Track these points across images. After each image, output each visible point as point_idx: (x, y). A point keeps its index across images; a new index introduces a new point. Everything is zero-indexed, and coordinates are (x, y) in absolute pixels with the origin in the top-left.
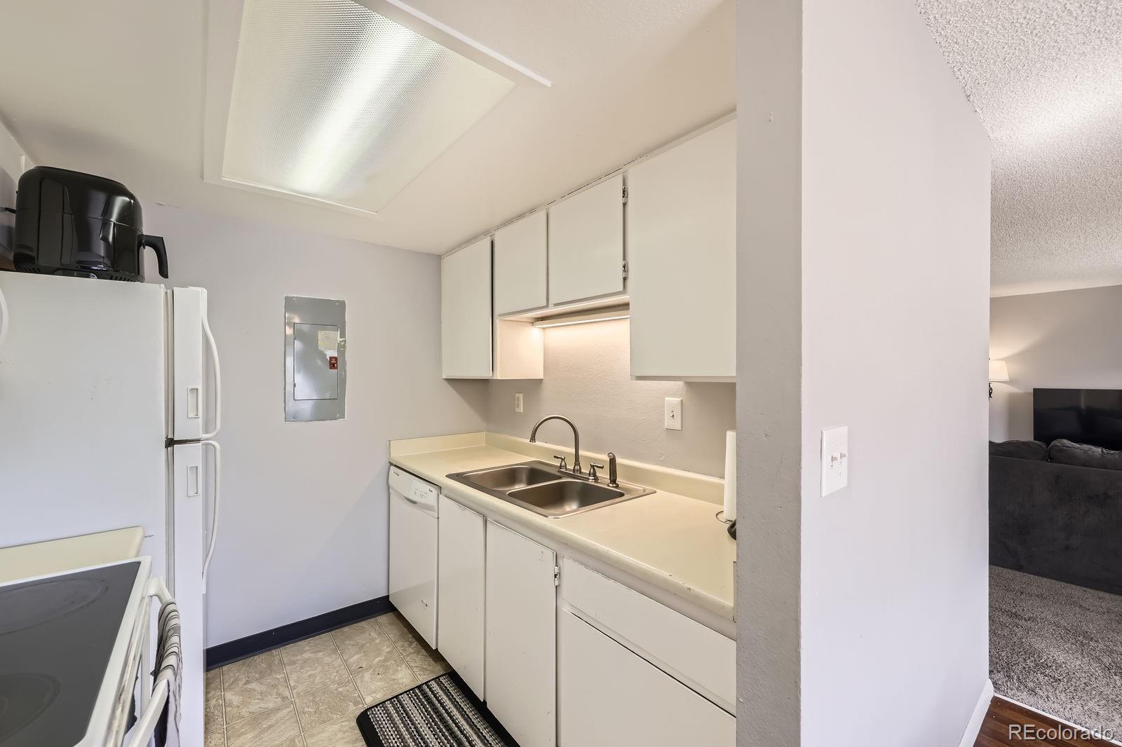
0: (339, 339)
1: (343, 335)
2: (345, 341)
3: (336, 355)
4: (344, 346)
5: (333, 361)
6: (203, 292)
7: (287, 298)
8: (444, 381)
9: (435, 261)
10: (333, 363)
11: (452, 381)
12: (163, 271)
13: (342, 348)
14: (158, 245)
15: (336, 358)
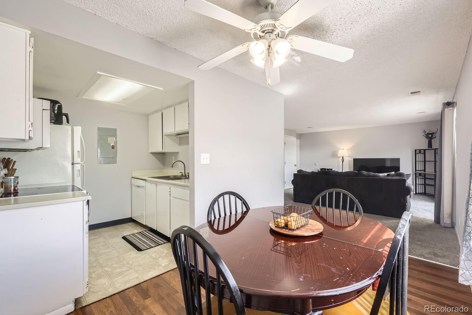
0: (115, 140)
1: (116, 139)
2: (117, 141)
3: (114, 145)
4: (117, 142)
5: (113, 146)
6: (80, 128)
7: (98, 128)
8: (150, 153)
9: (147, 116)
10: (113, 147)
11: (152, 153)
12: (68, 122)
13: (116, 143)
14: (67, 115)
15: (114, 146)
